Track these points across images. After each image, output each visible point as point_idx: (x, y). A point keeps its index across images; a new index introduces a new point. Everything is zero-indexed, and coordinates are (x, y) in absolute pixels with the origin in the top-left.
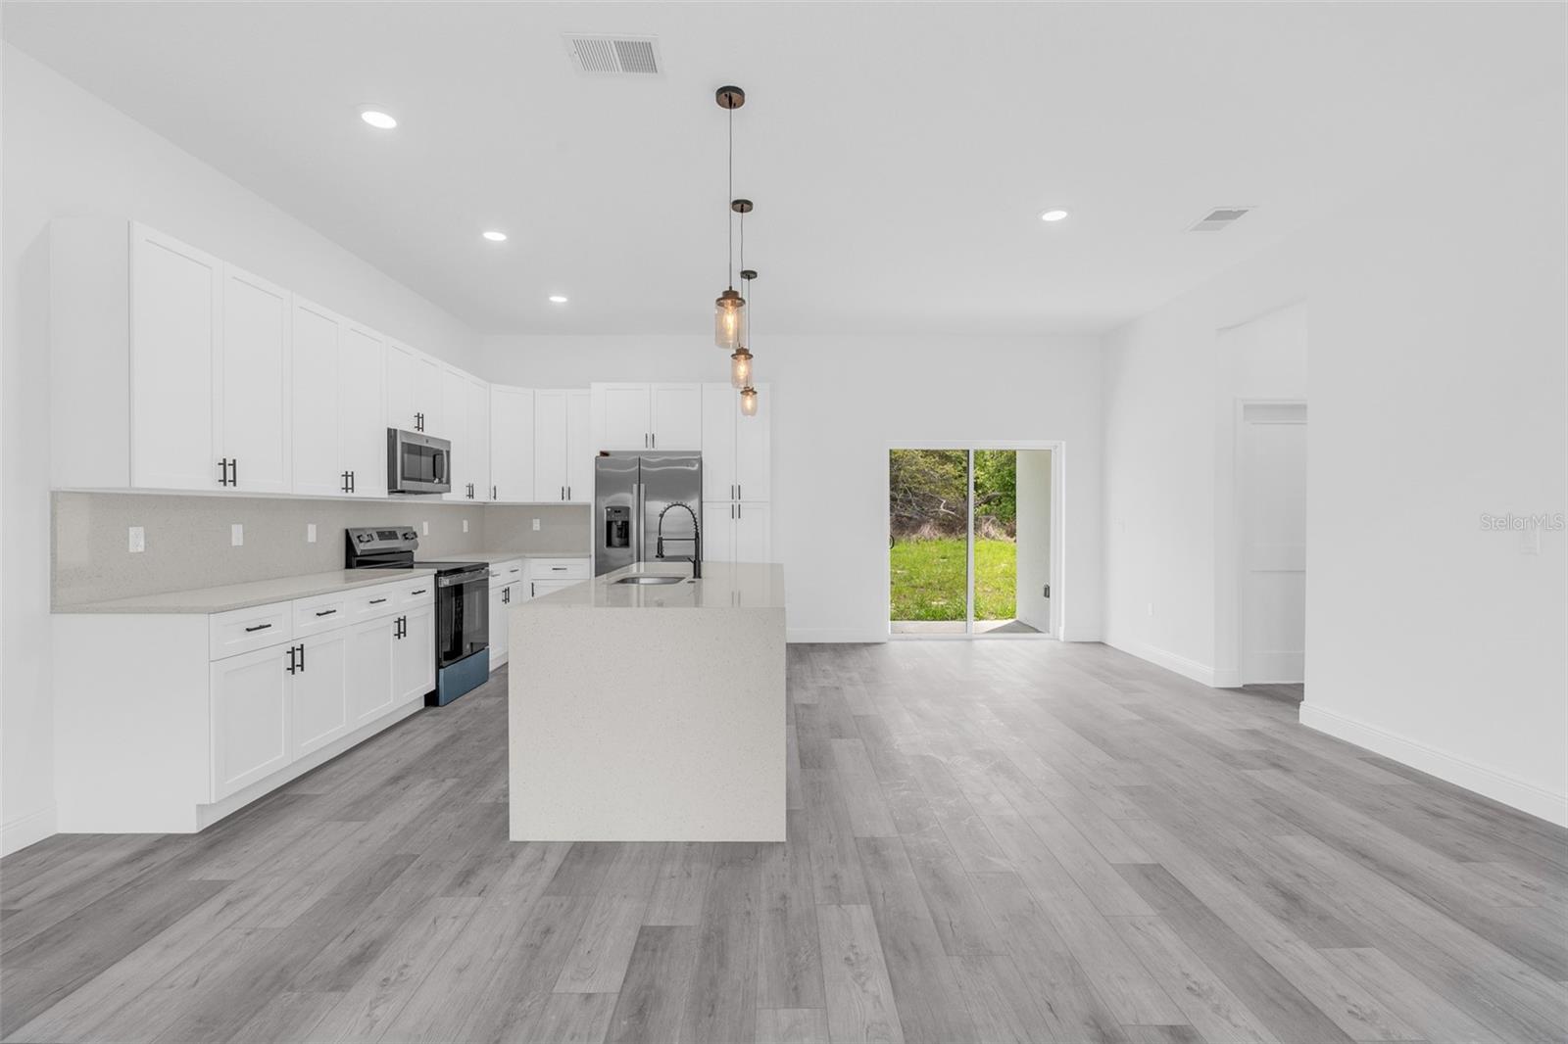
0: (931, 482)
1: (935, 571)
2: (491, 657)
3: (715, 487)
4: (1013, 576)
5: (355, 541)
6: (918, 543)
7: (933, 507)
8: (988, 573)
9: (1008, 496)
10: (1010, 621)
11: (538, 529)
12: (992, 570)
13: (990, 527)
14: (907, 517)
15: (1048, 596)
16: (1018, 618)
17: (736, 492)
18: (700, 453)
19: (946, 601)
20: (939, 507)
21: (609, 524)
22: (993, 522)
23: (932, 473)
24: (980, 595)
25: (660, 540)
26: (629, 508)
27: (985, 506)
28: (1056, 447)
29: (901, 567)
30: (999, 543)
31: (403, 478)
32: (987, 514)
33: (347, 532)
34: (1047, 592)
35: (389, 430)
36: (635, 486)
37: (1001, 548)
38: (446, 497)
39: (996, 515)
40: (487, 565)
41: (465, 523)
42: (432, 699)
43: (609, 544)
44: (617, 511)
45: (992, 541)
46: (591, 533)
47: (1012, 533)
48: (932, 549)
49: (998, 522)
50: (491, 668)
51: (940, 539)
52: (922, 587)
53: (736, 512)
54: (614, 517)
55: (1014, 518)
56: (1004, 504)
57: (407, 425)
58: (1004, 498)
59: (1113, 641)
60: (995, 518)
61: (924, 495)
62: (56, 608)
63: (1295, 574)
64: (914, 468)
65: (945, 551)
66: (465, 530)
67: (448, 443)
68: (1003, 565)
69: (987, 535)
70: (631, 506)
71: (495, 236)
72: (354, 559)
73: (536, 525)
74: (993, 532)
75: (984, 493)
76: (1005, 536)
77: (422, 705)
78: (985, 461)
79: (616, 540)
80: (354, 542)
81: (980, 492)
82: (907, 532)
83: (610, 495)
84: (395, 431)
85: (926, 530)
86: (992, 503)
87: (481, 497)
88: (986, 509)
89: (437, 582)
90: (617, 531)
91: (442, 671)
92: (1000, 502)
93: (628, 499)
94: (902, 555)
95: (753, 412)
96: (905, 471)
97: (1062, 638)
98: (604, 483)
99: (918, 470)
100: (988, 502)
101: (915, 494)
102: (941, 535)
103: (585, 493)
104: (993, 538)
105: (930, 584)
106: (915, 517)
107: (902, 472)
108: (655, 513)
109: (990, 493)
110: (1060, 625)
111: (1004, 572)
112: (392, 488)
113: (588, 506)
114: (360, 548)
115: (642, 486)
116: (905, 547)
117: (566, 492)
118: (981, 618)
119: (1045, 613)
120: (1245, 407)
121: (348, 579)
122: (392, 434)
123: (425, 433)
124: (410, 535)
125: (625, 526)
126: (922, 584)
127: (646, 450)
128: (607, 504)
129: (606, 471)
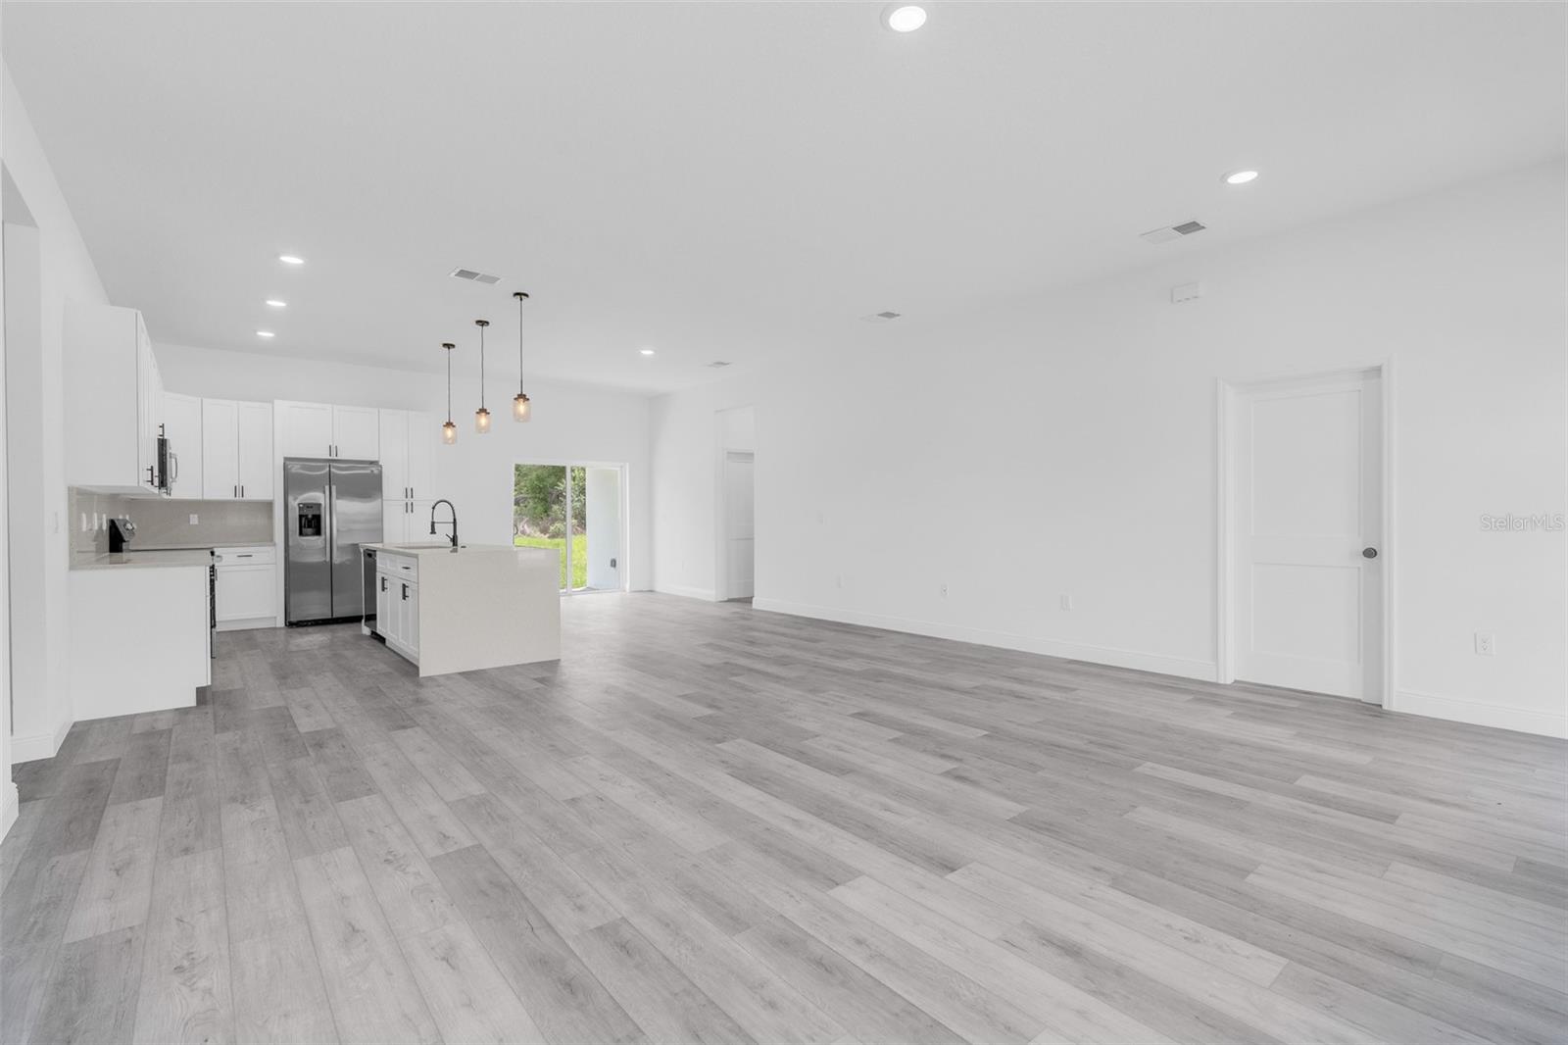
3: (392, 487)
11: (196, 523)
13: (526, 527)
17: (409, 493)
18: (379, 461)
21: (299, 517)
26: (320, 505)
33: (112, 522)
35: (159, 439)
36: (327, 487)
43: (300, 533)
44: (308, 506)
46: (279, 523)
53: (410, 510)
54: (305, 512)
59: (660, 589)
63: (749, 539)
70: (323, 503)
72: (120, 544)
73: (194, 519)
79: (308, 530)
80: (121, 530)
83: (301, 494)
90: (309, 523)
93: (317, 497)
97: (628, 591)
98: (293, 484)
103: (268, 491)
104: (529, 536)
113: (269, 506)
115: (334, 488)
117: (239, 490)
122: (163, 443)
125: (317, 519)
127: (329, 458)
128: (298, 501)
129: (297, 474)
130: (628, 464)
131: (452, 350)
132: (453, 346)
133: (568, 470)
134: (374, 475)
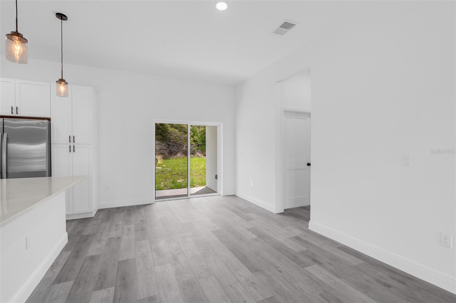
0: (181, 140)
1: (180, 169)
4: (205, 169)
6: (176, 159)
7: (182, 147)
8: (198, 168)
9: (204, 144)
10: (204, 187)
12: (199, 167)
14: (173, 151)
15: (217, 179)
16: (207, 185)
17: (72, 139)
19: (183, 180)
20: (183, 147)
22: (200, 152)
23: (181, 137)
24: (194, 177)
27: (197, 147)
28: (219, 125)
29: (169, 167)
30: (201, 158)
32: (198, 149)
34: (216, 177)
37: (202, 160)
39: (200, 150)
45: (199, 158)
47: (205, 155)
48: (181, 161)
49: (201, 152)
51: (183, 157)
52: (175, 175)
53: (72, 149)
55: (205, 151)
56: (203, 147)
58: (203, 145)
59: (239, 194)
60: (200, 151)
61: (179, 144)
64: (176, 135)
65: (185, 161)
68: (202, 166)
69: (198, 156)
74: (199, 155)
75: (197, 143)
76: (203, 156)
78: (198, 134)
81: (196, 143)
82: (173, 155)
85: (179, 155)
86: (199, 146)
88: (197, 148)
92: (202, 146)
94: (170, 163)
96: (173, 136)
97: (222, 195)
99: (177, 136)
100: (198, 146)
101: (176, 144)
102: (183, 156)
105: (178, 173)
106: (176, 150)
107: (172, 136)
109: (199, 143)
110: (221, 190)
111: (202, 168)
115: (5, 135)
116: (172, 160)
118: (194, 187)
119: (216, 185)
120: (284, 111)
126: (175, 174)
130: (222, 124)
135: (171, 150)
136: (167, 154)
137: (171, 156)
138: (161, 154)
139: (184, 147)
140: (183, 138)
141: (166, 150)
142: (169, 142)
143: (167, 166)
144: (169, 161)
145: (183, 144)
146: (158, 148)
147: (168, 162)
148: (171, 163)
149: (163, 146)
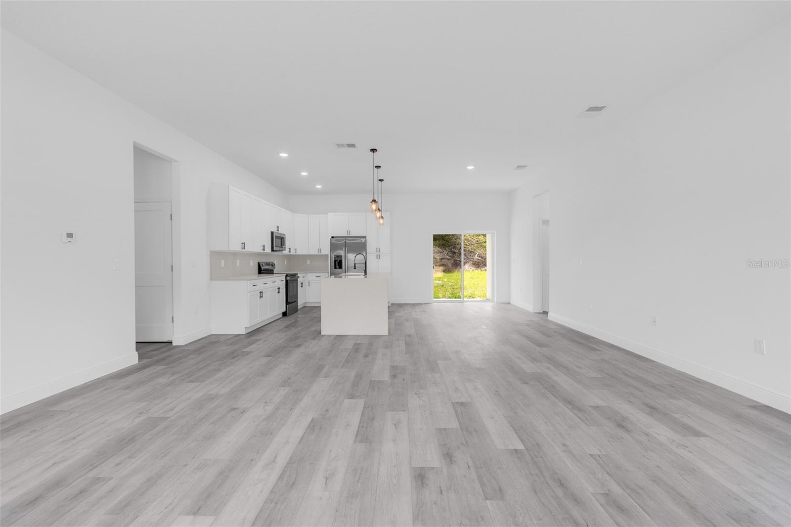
2: (299, 304)
3: (370, 248)
5: (261, 266)
7: (472, 256)
10: (485, 299)
14: (459, 261)
16: (487, 298)
17: (378, 250)
18: (365, 237)
21: (335, 261)
25: (355, 264)
26: (341, 256)
28: (493, 233)
29: (451, 281)
31: (276, 247)
33: (259, 263)
35: (271, 232)
36: (344, 248)
38: (284, 252)
40: (297, 274)
41: (286, 261)
42: (285, 314)
43: (335, 268)
44: (338, 257)
46: (329, 264)
50: (299, 308)
51: (473, 270)
53: (378, 257)
54: (337, 259)
57: (275, 230)
59: (512, 301)
61: (468, 250)
62: (211, 279)
66: (286, 264)
67: (285, 235)
70: (342, 255)
71: (304, 174)
72: (260, 271)
73: (308, 262)
77: (281, 316)
79: (337, 267)
83: (335, 251)
84: (273, 232)
85: (467, 266)
87: (293, 252)
89: (286, 278)
90: (338, 264)
91: (287, 306)
93: (342, 253)
95: (383, 224)
97: (496, 302)
98: (333, 247)
99: (465, 239)
101: (464, 250)
103: (326, 250)
108: (351, 258)
112: (273, 250)
113: (327, 255)
114: (263, 268)
115: (346, 248)
117: (319, 250)
120: (543, 221)
121: (259, 277)
122: (272, 233)
123: (279, 232)
124: (273, 265)
125: (341, 261)
127: (347, 235)
128: (334, 254)
129: (334, 243)
130: (496, 232)
131: (382, 182)
132: (383, 180)
133: (463, 236)
134: (362, 243)
135: (456, 260)
136: (450, 266)
137: (456, 268)
138: (442, 265)
139: (476, 256)
140: (474, 241)
141: (448, 259)
142: (453, 248)
143: (449, 280)
144: (452, 274)
145: (475, 251)
146: (439, 258)
147: (451, 276)
148: (455, 277)
149: (446, 254)
